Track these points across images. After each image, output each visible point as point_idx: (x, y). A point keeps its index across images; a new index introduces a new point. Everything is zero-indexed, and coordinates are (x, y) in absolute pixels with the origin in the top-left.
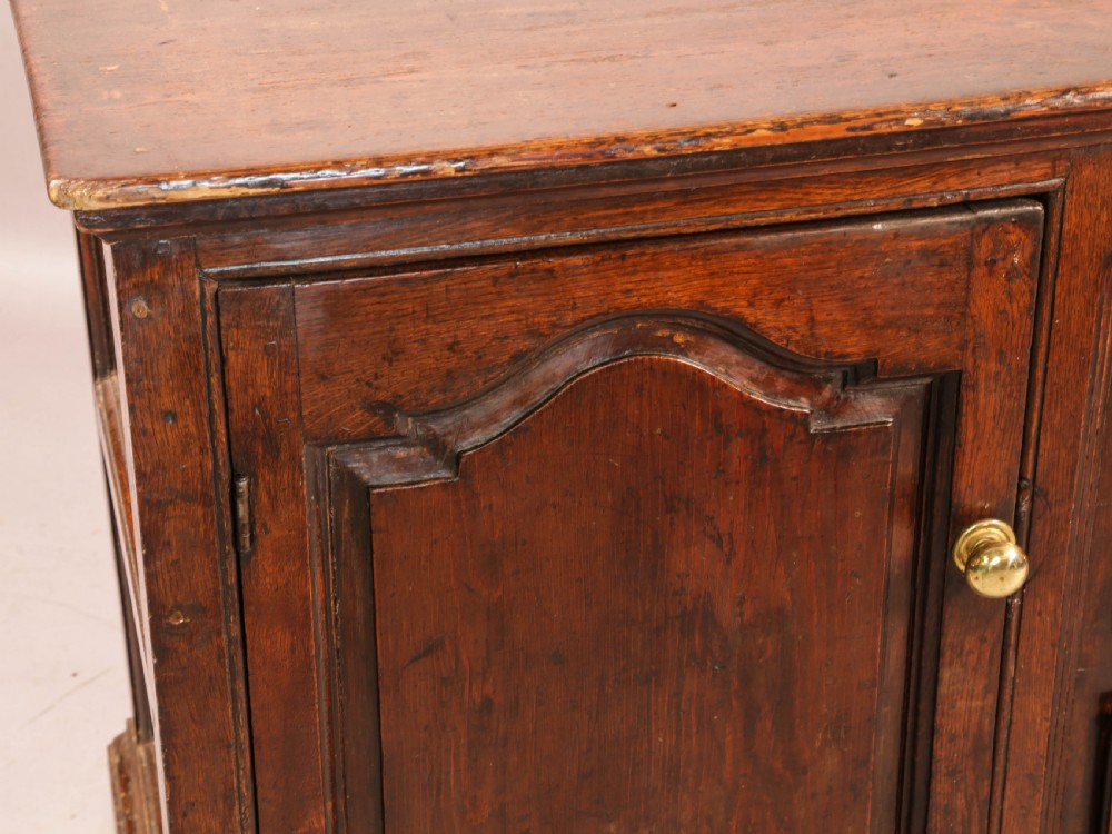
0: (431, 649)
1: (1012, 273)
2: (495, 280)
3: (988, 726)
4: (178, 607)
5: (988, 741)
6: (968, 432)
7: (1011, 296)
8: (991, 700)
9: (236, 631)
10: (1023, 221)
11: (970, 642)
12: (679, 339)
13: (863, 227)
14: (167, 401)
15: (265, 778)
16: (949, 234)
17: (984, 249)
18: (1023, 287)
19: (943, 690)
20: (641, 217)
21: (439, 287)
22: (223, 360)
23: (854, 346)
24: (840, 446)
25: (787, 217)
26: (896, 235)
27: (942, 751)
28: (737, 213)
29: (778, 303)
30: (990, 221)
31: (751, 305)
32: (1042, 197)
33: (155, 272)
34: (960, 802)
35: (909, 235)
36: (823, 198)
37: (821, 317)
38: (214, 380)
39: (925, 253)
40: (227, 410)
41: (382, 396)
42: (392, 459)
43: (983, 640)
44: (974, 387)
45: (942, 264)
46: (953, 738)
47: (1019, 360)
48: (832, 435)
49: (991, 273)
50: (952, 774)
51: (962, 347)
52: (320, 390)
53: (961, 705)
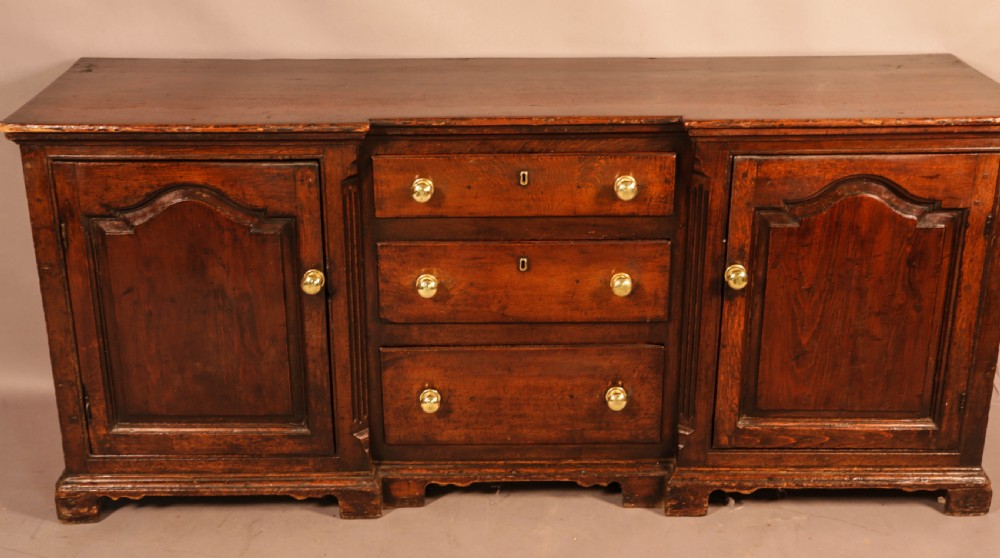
0: (129, 291)
1: (310, 185)
2: (138, 168)
3: (325, 345)
4: (46, 264)
5: (325, 351)
6: (303, 238)
7: (310, 192)
8: (325, 336)
9: (64, 274)
10: (311, 167)
11: (314, 313)
12: (204, 196)
13: (258, 164)
14: (39, 196)
15: (78, 326)
16: (287, 169)
17: (299, 175)
18: (315, 190)
19: (307, 330)
20: (183, 153)
21: (120, 169)
22: (55, 185)
23: (260, 203)
24: (261, 239)
25: (232, 157)
26: (268, 168)
27: (309, 352)
28: (214, 154)
29: (232, 186)
30: (300, 166)
31: (223, 185)
32: (317, 160)
33: (32, 155)
34: (318, 373)
35: (273, 168)
36: (242, 153)
37: (246, 192)
38: (53, 191)
39: (278, 175)
40: (57, 201)
41: (105, 202)
42: (113, 225)
43: (319, 313)
44: (302, 222)
45: (285, 179)
46: (313, 348)
47: (317, 215)
48: (258, 235)
49: (302, 184)
50: (314, 361)
51: (296, 207)
52: (85, 197)
53: (314, 336)
